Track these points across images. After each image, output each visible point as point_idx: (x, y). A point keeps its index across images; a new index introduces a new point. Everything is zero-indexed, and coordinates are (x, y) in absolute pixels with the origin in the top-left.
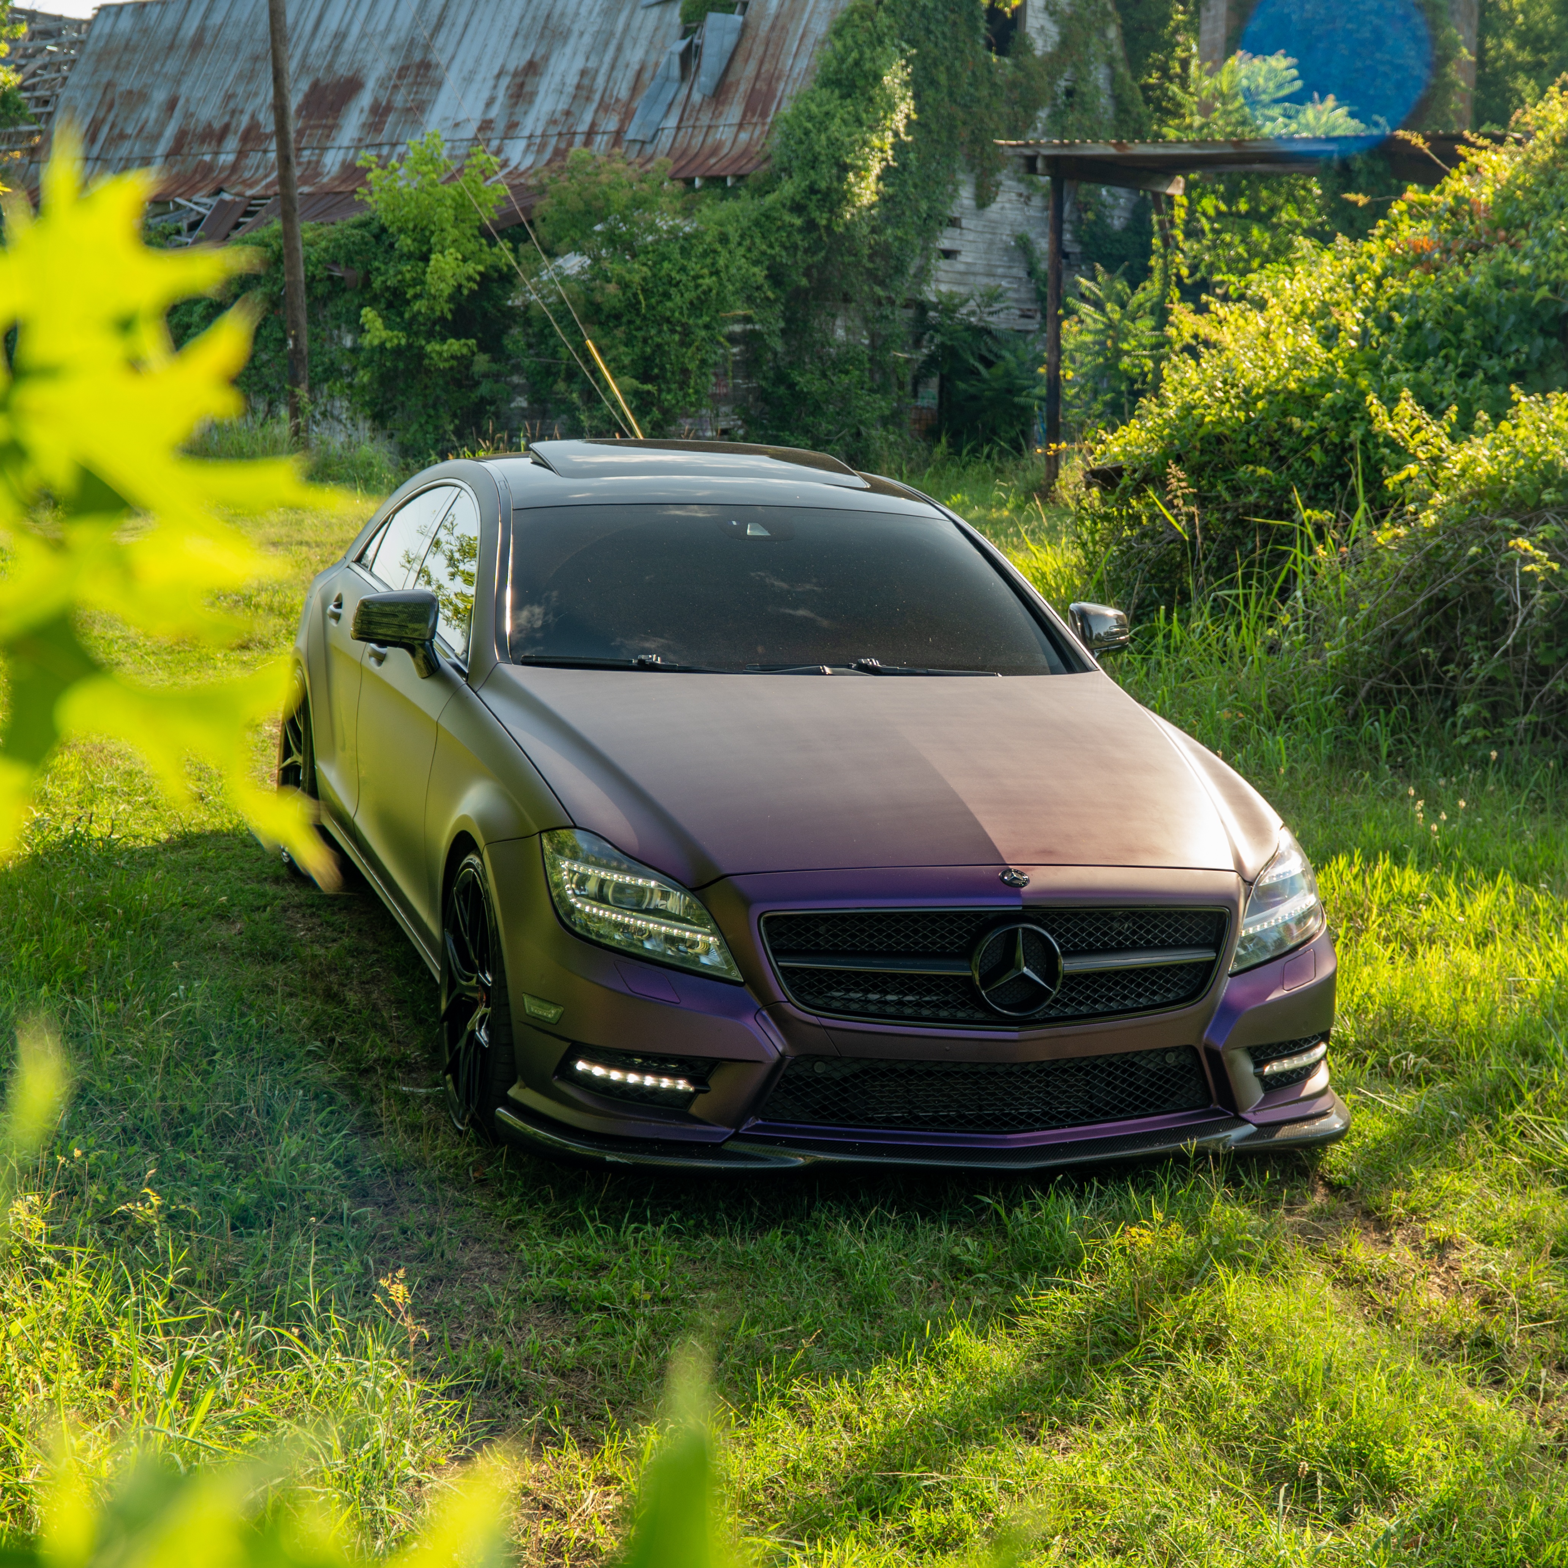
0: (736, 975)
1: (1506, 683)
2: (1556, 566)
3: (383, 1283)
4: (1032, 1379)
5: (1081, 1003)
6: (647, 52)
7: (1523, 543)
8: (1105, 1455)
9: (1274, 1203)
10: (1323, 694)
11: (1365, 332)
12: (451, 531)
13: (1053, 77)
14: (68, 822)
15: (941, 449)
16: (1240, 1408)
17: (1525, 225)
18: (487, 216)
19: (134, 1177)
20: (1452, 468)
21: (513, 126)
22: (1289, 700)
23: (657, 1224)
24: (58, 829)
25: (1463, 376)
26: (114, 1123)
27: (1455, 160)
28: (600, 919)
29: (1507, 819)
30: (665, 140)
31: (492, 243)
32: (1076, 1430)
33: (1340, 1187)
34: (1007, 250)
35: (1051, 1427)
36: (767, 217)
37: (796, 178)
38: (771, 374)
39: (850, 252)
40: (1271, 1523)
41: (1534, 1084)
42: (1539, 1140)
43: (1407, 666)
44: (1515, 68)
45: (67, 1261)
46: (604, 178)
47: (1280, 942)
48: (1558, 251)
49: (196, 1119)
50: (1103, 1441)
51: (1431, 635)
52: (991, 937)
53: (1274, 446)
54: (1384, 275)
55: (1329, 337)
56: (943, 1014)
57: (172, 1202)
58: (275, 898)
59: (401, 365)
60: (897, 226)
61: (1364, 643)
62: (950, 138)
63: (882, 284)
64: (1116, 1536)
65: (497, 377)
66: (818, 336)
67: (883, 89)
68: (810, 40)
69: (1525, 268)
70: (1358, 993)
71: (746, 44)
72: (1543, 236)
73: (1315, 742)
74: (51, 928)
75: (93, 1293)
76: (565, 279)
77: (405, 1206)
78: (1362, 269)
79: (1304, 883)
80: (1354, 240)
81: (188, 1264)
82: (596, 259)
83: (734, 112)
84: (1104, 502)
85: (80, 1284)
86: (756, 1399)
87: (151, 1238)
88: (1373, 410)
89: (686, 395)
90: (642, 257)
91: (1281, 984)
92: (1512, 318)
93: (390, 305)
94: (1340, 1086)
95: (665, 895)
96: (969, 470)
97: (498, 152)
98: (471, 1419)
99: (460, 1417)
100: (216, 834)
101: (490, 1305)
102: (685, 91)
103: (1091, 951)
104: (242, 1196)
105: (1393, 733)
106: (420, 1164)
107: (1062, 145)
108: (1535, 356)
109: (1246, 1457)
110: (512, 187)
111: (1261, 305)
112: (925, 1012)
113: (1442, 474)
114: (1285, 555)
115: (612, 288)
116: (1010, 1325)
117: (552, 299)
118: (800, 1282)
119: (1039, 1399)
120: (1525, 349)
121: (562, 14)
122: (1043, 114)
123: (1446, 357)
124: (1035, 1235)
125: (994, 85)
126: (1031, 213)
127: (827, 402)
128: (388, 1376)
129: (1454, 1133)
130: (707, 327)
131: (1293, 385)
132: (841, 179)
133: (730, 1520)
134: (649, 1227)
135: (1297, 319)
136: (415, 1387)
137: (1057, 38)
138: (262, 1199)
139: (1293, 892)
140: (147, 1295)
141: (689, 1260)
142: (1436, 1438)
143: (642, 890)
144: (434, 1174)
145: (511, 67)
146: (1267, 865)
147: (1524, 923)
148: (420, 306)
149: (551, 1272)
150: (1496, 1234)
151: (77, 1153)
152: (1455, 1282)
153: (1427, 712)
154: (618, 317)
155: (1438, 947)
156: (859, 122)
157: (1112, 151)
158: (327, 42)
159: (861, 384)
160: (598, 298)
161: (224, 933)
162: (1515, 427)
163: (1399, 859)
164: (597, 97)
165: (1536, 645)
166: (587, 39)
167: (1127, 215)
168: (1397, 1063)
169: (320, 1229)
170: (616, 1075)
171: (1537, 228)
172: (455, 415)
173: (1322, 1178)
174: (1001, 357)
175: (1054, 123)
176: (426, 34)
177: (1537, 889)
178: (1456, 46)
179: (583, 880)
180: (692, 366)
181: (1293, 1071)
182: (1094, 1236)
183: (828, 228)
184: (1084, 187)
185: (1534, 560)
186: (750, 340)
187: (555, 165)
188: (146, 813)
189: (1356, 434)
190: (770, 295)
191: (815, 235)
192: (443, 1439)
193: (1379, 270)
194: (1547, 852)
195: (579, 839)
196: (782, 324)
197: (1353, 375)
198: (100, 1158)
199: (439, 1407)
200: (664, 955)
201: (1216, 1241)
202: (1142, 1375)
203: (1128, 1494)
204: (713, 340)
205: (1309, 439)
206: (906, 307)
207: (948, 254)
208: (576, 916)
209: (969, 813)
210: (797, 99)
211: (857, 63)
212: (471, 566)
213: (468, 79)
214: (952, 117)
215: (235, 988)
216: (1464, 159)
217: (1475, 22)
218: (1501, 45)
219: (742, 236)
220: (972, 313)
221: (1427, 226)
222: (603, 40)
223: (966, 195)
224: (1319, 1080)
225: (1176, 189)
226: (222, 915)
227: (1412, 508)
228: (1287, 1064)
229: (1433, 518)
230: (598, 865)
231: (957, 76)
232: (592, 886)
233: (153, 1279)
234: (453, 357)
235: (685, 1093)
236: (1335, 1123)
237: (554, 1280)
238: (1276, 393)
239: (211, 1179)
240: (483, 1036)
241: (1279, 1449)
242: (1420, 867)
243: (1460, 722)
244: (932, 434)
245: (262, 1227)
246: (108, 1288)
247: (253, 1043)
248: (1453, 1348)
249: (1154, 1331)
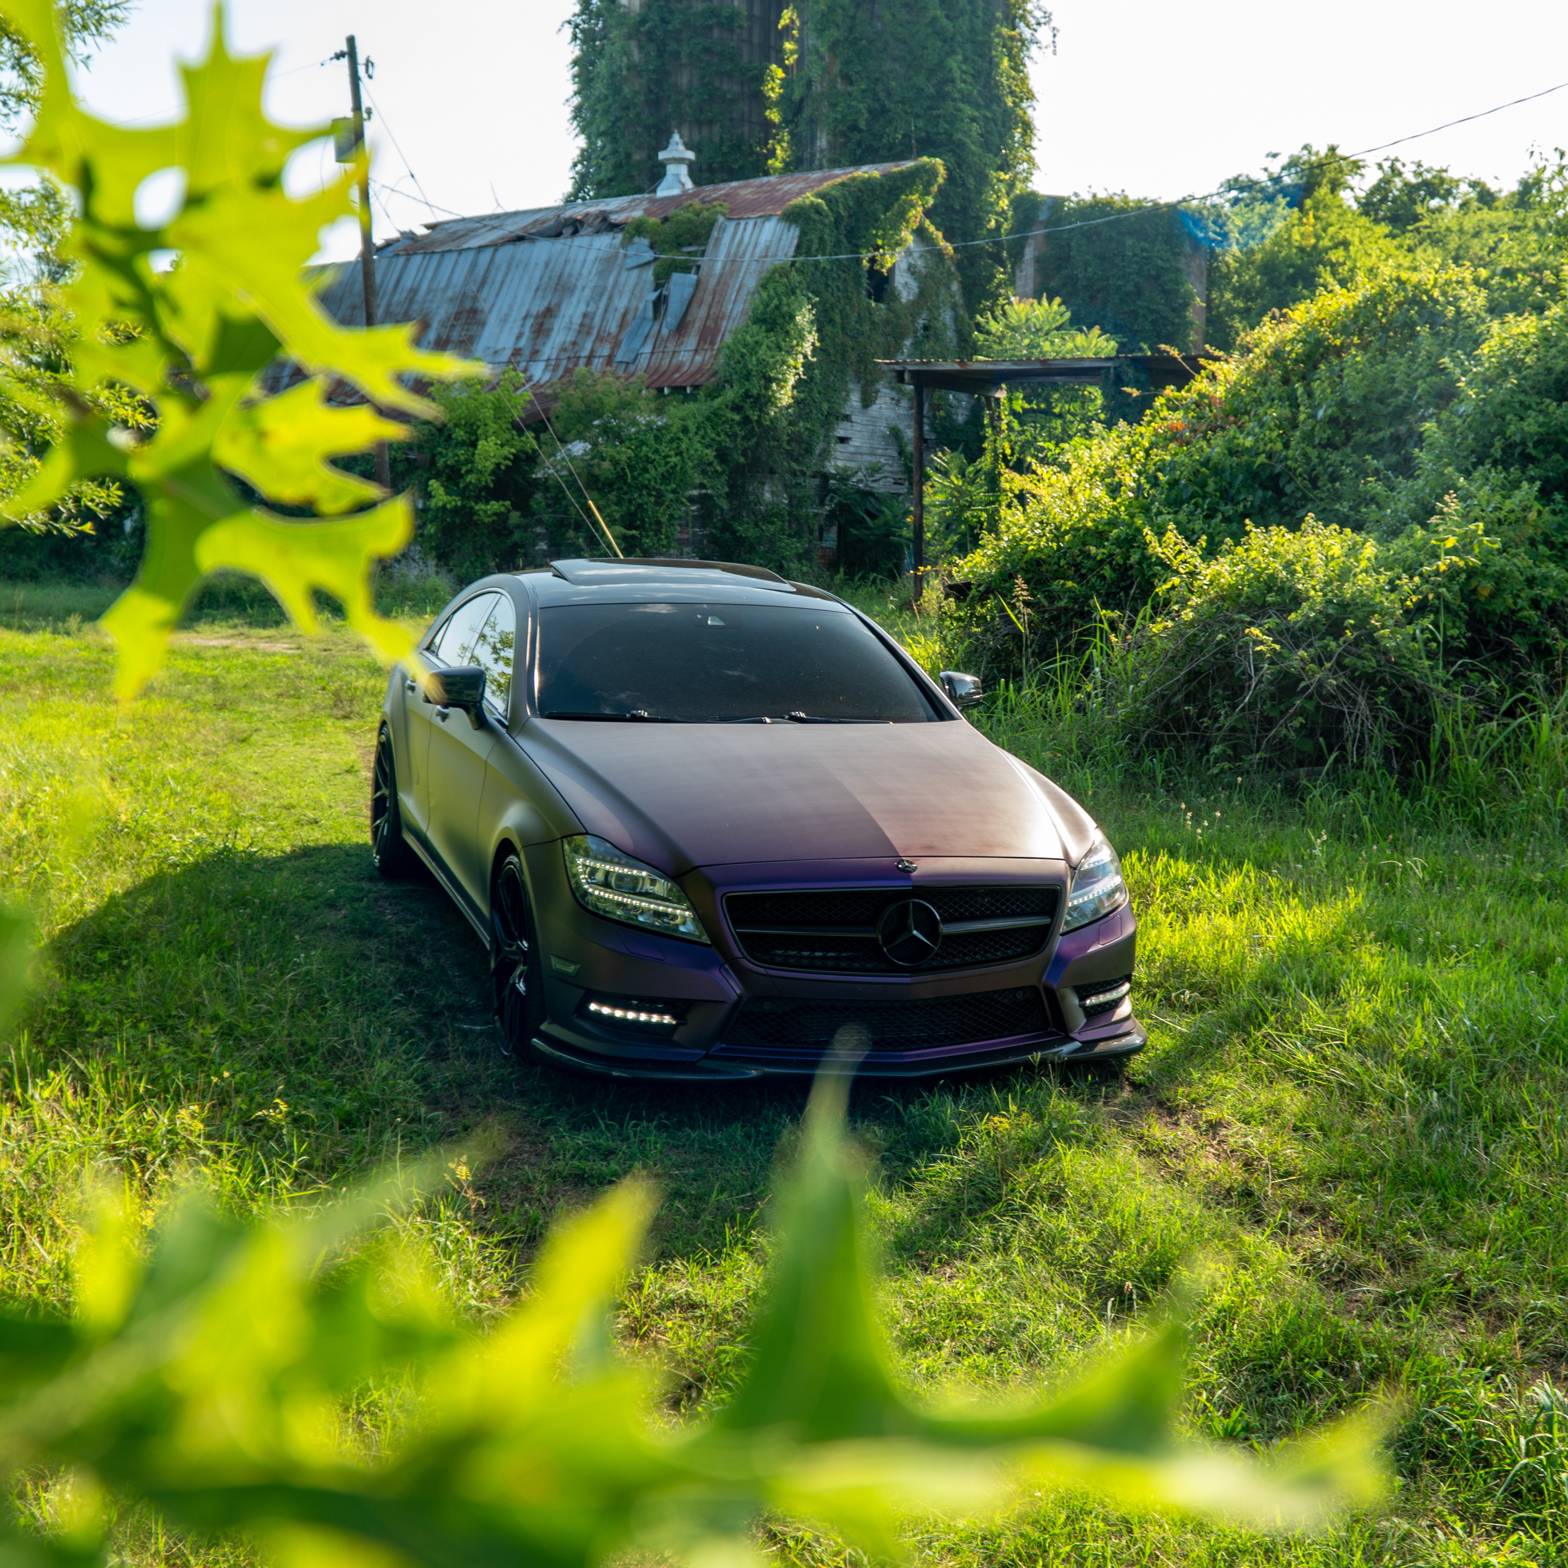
0: (705, 939)
1: (1243, 730)
2: (1278, 647)
3: (452, 1165)
4: (925, 1227)
5: (955, 956)
6: (630, 301)
7: (1255, 631)
8: (980, 1281)
9: (1094, 1098)
10: (1116, 740)
11: (1139, 486)
12: (493, 628)
13: (914, 317)
14: (219, 839)
15: (840, 576)
16: (1076, 1244)
17: (1247, 413)
18: (517, 414)
19: (269, 1092)
20: (1203, 581)
21: (535, 353)
22: (1092, 744)
23: (650, 1121)
24: (212, 844)
25: (1208, 517)
26: (254, 1052)
27: (1199, 368)
28: (606, 900)
29: (1246, 826)
30: (643, 362)
31: (521, 433)
32: (958, 1263)
33: (1141, 1085)
34: (884, 437)
35: (940, 1261)
36: (716, 415)
37: (736, 388)
38: (719, 525)
39: (774, 439)
40: (1101, 1326)
41: (1275, 1010)
42: (1280, 1049)
43: (1173, 720)
44: (1231, 311)
45: (219, 1153)
46: (599, 388)
47: (1096, 911)
48: (1271, 430)
49: (314, 1049)
50: (978, 1271)
51: (1189, 698)
52: (890, 909)
53: (1077, 566)
54: (1151, 448)
55: (1114, 490)
56: (856, 965)
57: (296, 1109)
58: (370, 892)
59: (457, 521)
60: (806, 420)
61: (1144, 703)
62: (843, 359)
63: (797, 461)
64: (990, 1339)
65: (525, 528)
66: (752, 498)
67: (796, 325)
68: (744, 292)
69: (1249, 442)
70: (1149, 948)
71: (700, 295)
72: (1260, 420)
73: (1111, 774)
74: (207, 914)
75: (238, 1175)
76: (573, 459)
77: (466, 1111)
78: (1135, 444)
79: (1112, 868)
80: (1130, 424)
81: (308, 1154)
82: (595, 445)
83: (691, 342)
84: (959, 608)
85: (229, 1169)
86: (725, 1245)
87: (281, 1135)
88: (1148, 538)
89: (659, 539)
90: (627, 443)
91: (1097, 940)
92: (1241, 477)
93: (449, 478)
94: (1139, 1014)
95: (653, 882)
96: (860, 592)
97: (525, 371)
98: (518, 1262)
99: (509, 1262)
100: (327, 848)
101: (529, 1181)
102: (656, 327)
103: (963, 919)
104: (347, 1104)
105: (1166, 767)
106: (477, 1080)
107: (922, 363)
108: (1257, 503)
109: (1081, 1279)
110: (535, 395)
111: (1066, 468)
112: (843, 964)
113: (1196, 584)
114: (1087, 644)
115: (606, 465)
116: (909, 1189)
117: (565, 473)
118: (755, 1160)
119: (931, 1242)
120: (1250, 498)
121: (570, 275)
122: (908, 342)
123: (1196, 504)
124: (925, 1123)
125: (873, 322)
126: (901, 411)
127: (759, 544)
128: (456, 1233)
129: (1220, 1045)
130: (674, 491)
131: (1090, 524)
132: (767, 388)
133: (708, 1334)
134: (644, 1123)
135: (1092, 477)
136: (473, 1242)
137: (917, 291)
138: (362, 1106)
139: (1105, 875)
140: (278, 1177)
141: (673, 1146)
142: (1216, 1262)
143: (636, 879)
144: (487, 1088)
145: (534, 311)
146: (1086, 856)
147: (1264, 898)
148: (471, 478)
149: (573, 1157)
150: (1252, 1116)
151: (226, 1074)
152: (1225, 1151)
153: (1190, 752)
154: (611, 485)
155: (1203, 916)
156: (779, 348)
157: (957, 367)
158: (404, 295)
159: (782, 531)
160: (596, 471)
161: (333, 917)
162: (1247, 550)
163: (1173, 853)
164: (595, 332)
165: (1264, 703)
166: (587, 292)
167: (966, 413)
168: (1177, 997)
169: (405, 1128)
170: (618, 1013)
171: (1256, 415)
172: (495, 556)
173: (1128, 1079)
174: (882, 512)
175: (916, 349)
176: (474, 288)
177: (1271, 874)
178: (1192, 297)
179: (593, 872)
180: (664, 519)
181: (1106, 1003)
182: (967, 1123)
183: (759, 422)
184: (938, 393)
185: (1262, 643)
186: (704, 500)
187: (565, 380)
188: (276, 833)
189: (1135, 558)
190: (719, 468)
191: (749, 427)
192: (496, 1278)
193: (1147, 445)
194: (1276, 848)
195: (590, 842)
196: (727, 489)
197: (1132, 516)
198: (243, 1078)
199: (492, 1254)
200: (653, 925)
201: (1055, 1126)
202: (1005, 1222)
203: (997, 1308)
204: (678, 501)
205: (1101, 562)
206: (814, 477)
207: (843, 440)
208: (589, 898)
209: (872, 820)
210: (736, 332)
211: (777, 307)
212: (509, 653)
213: (504, 321)
214: (843, 345)
215: (341, 956)
216: (1205, 368)
217: (1204, 280)
218: (1222, 296)
219: (698, 428)
220: (860, 481)
221: (1180, 414)
222: (598, 293)
223: (855, 399)
224: (1125, 1009)
225: (1001, 395)
226: (332, 905)
227: (1176, 607)
228: (1102, 998)
229: (1191, 615)
230: (604, 861)
231: (847, 316)
232: (600, 876)
233: (283, 1165)
234: (495, 514)
235: (669, 1026)
236: (1136, 1040)
237: (576, 1163)
238: (1078, 530)
239: (324, 1092)
240: (521, 987)
241: (1104, 1273)
242: (1189, 859)
243: (1212, 759)
244: (833, 567)
245: (362, 1127)
246: (249, 1171)
247: (355, 994)
248: (1225, 1198)
249: (1013, 1190)
